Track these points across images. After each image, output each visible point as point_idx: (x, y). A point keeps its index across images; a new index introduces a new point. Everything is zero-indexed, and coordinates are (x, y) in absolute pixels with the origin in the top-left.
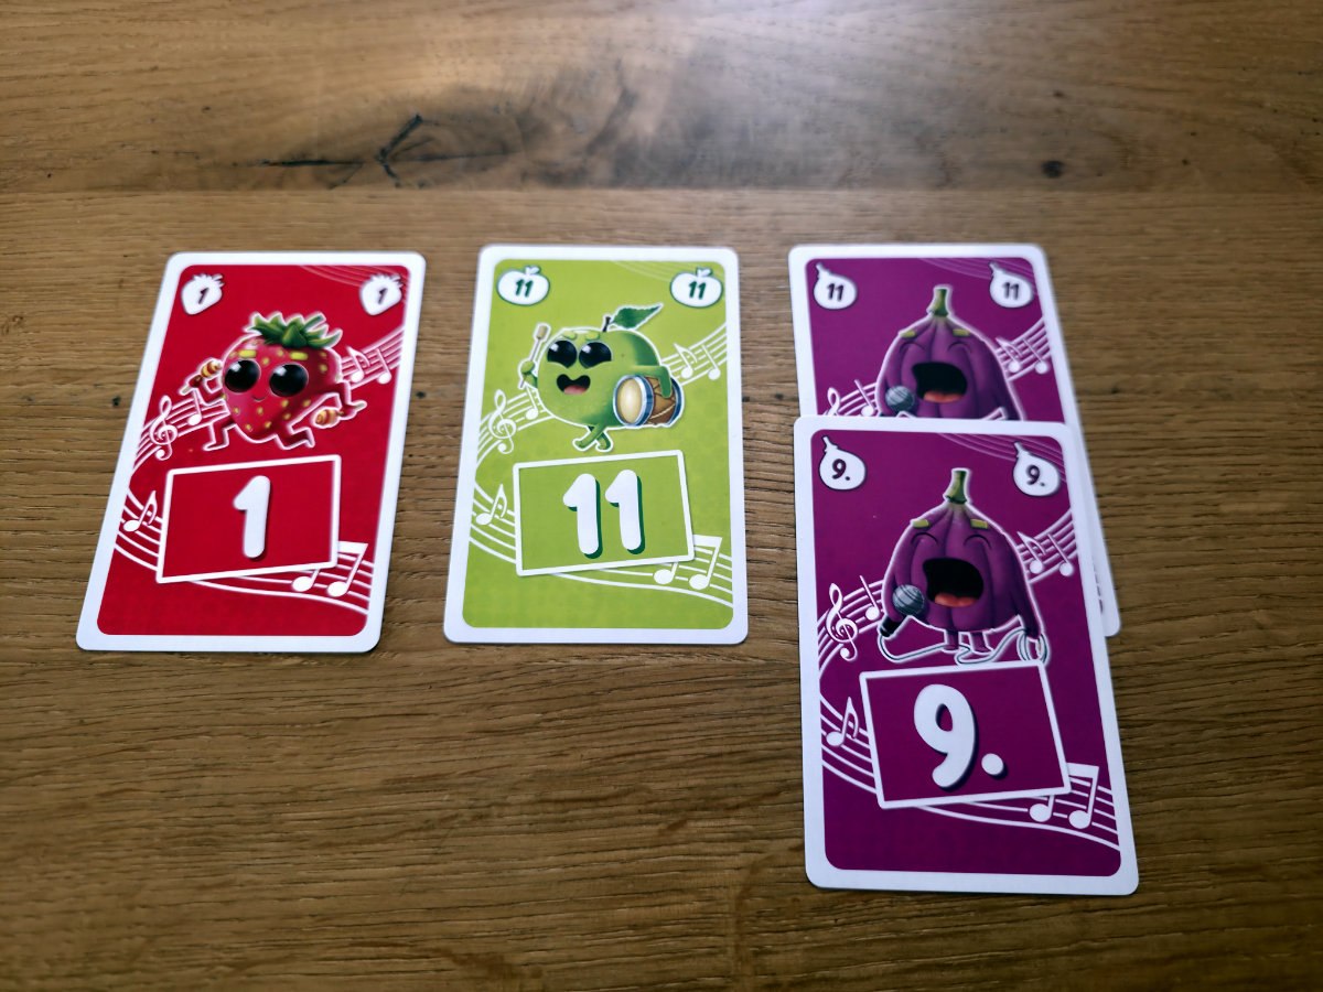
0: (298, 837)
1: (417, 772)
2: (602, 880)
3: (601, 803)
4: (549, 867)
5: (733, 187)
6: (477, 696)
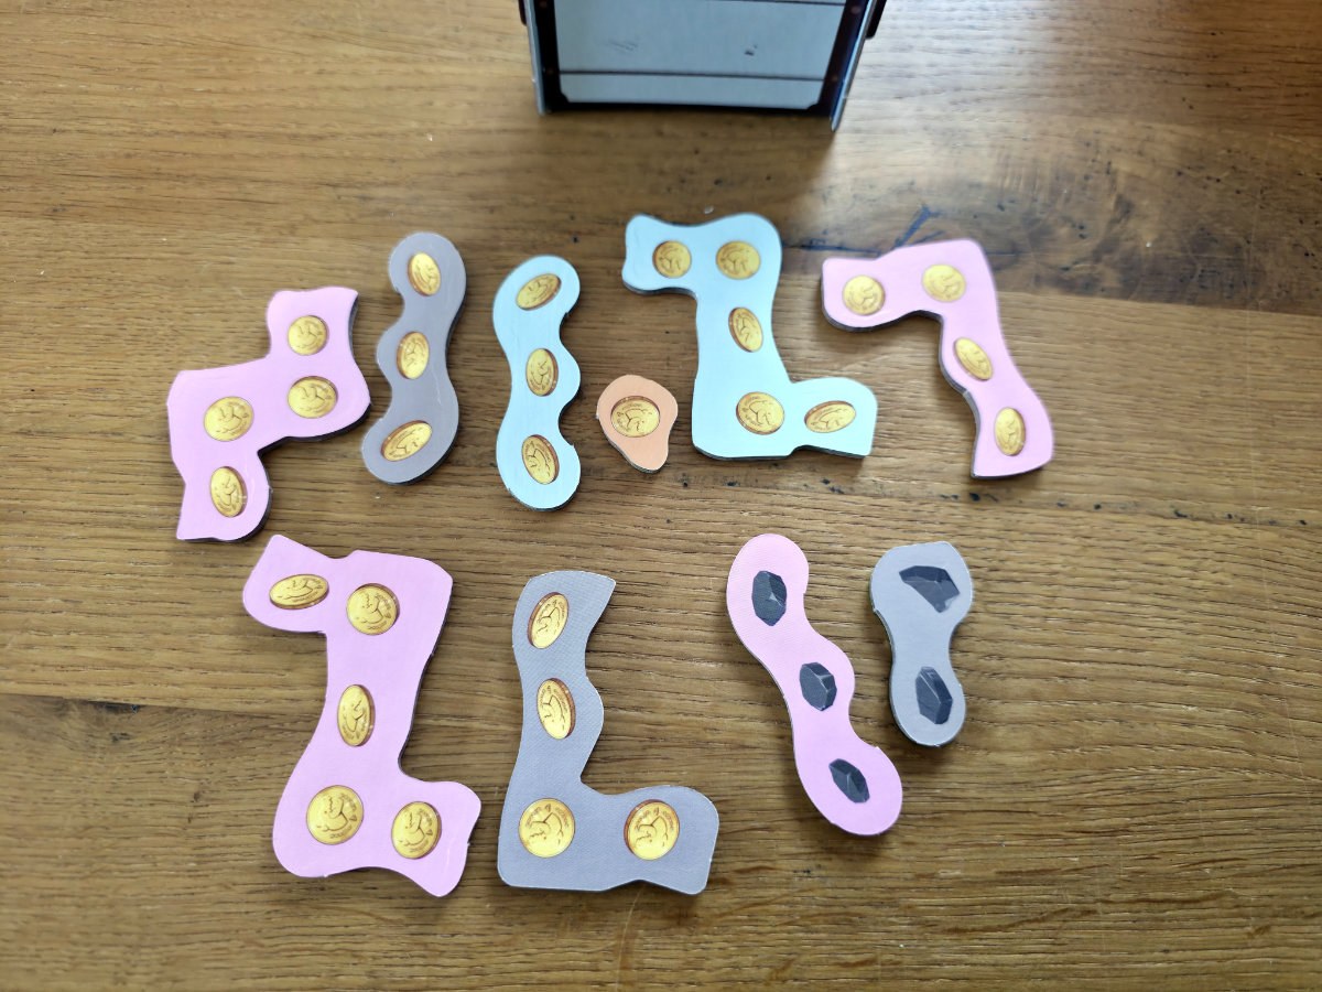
0: (927, 921)
1: (1025, 867)
2: (1205, 978)
3: (1192, 905)
4: (1156, 962)
5: (1233, 306)
6: (1070, 797)
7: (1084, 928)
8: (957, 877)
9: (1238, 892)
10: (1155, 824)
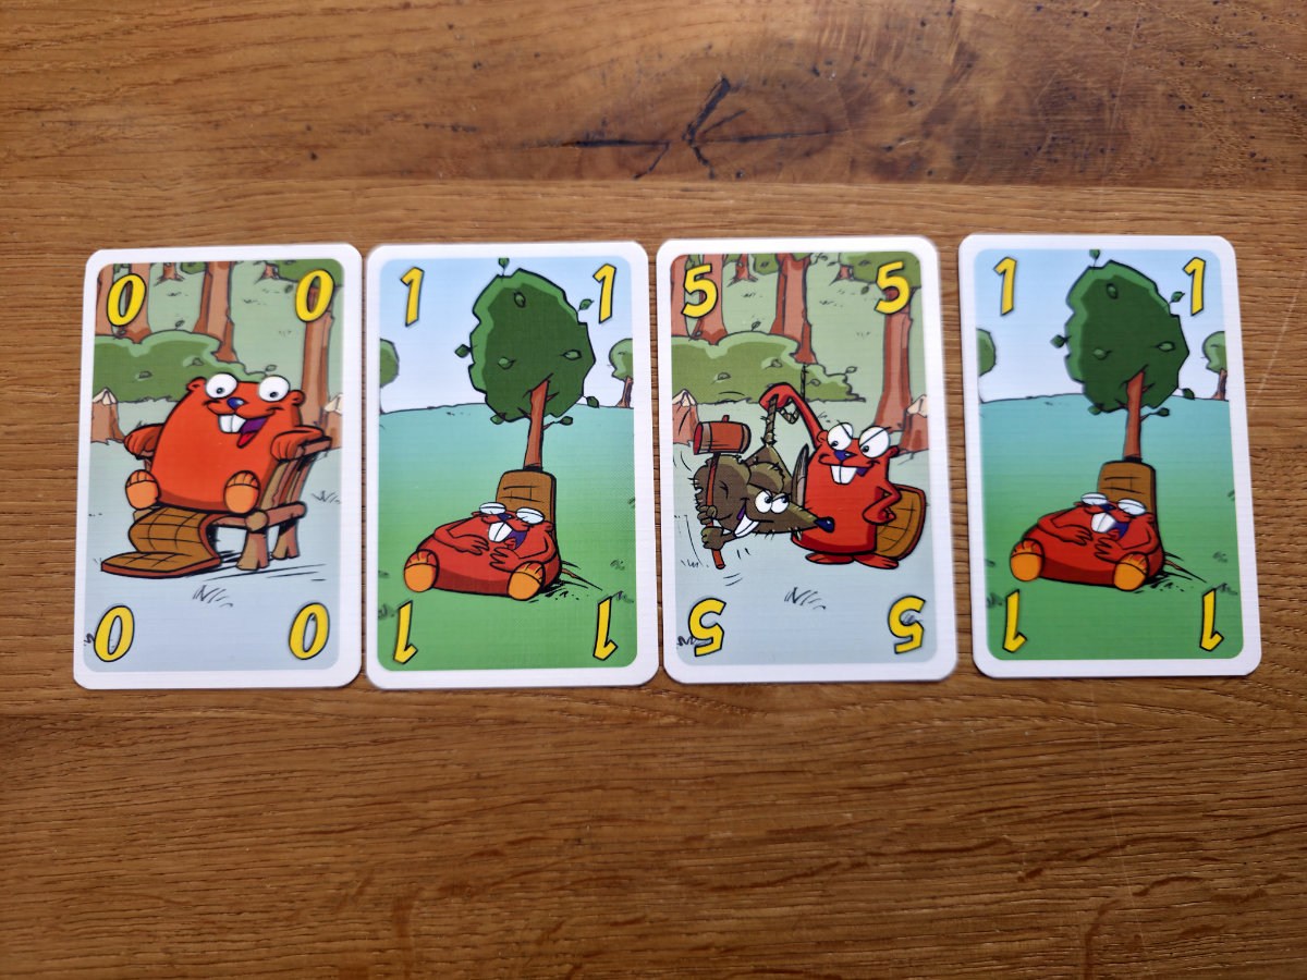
0: (696, 881)
1: (797, 825)
3: (965, 854)
4: (922, 908)
6: (848, 754)
7: (853, 880)
8: (729, 838)
9: (1013, 839)
10: (933, 776)
